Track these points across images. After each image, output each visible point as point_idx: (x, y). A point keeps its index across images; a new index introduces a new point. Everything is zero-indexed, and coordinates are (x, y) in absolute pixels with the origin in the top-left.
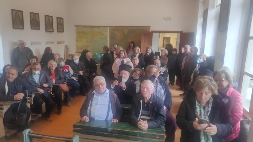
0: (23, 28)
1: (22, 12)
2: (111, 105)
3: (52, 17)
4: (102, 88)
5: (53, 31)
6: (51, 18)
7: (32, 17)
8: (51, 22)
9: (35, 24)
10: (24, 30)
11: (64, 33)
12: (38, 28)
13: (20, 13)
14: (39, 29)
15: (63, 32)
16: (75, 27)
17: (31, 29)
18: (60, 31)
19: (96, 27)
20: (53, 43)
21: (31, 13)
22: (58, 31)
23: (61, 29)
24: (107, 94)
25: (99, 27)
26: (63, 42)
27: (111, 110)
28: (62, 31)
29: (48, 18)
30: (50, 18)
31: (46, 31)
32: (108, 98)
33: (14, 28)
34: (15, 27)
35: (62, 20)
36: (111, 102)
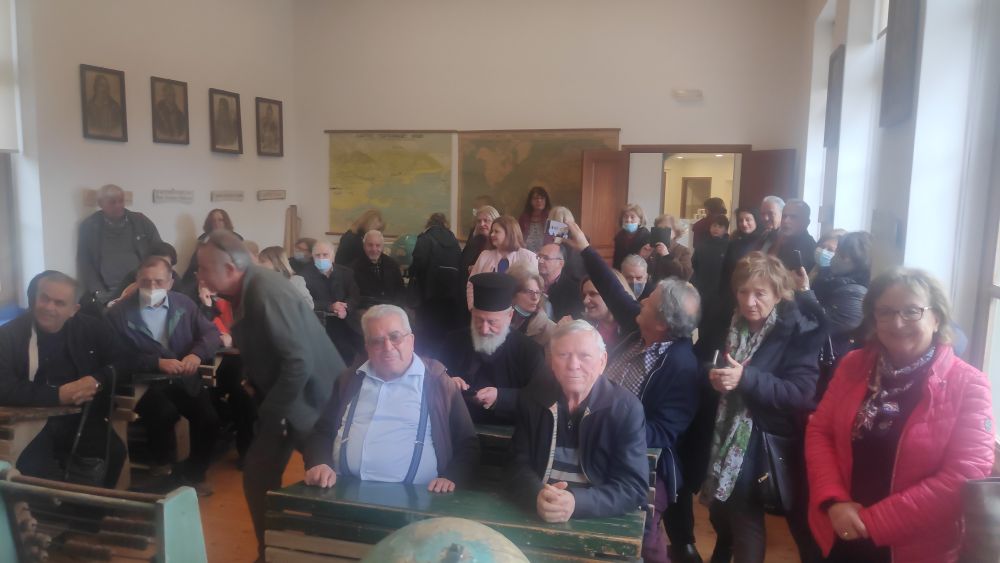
0: (124, 138)
1: (120, 75)
2: (429, 424)
3: (236, 96)
4: (395, 352)
5: (240, 151)
6: (234, 100)
7: (159, 98)
8: (233, 116)
9: (170, 123)
10: (127, 143)
11: (283, 158)
12: (182, 138)
13: (112, 80)
14: (186, 142)
15: (281, 154)
16: (327, 136)
17: (156, 140)
18: (266, 150)
19: (409, 136)
20: (240, 196)
21: (154, 80)
22: (260, 153)
23: (271, 142)
24: (417, 379)
25: (418, 134)
26: (279, 195)
27: (428, 442)
28: (277, 151)
29: (221, 100)
30: (232, 101)
31: (214, 149)
32: (419, 396)
33: (87, 135)
34: (91, 132)
35: (275, 108)
36: (429, 407)
